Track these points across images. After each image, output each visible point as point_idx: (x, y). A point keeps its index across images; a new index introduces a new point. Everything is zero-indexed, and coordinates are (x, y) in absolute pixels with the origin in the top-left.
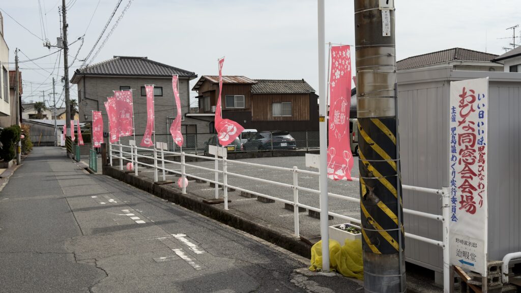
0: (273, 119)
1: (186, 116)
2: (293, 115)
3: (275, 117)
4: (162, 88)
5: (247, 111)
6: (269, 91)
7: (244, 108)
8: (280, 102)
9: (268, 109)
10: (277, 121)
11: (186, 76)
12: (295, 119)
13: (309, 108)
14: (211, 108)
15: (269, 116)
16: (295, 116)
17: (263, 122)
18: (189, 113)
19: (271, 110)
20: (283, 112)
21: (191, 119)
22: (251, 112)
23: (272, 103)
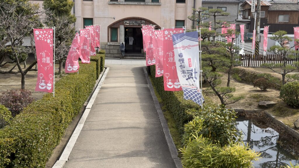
0: (278, 23)
1: (236, 21)
2: (289, 21)
3: (279, 22)
4: (226, 7)
5: (266, 19)
6: (278, 9)
7: (264, 17)
8: (283, 15)
9: (276, 18)
10: (281, 24)
11: (238, 2)
12: (290, 23)
13: (298, 18)
14: (248, 17)
15: (276, 22)
16: (290, 22)
17: (273, 24)
18: (237, 19)
19: (278, 19)
20: (284, 20)
21: (238, 22)
22: (267, 19)
23: (279, 15)
